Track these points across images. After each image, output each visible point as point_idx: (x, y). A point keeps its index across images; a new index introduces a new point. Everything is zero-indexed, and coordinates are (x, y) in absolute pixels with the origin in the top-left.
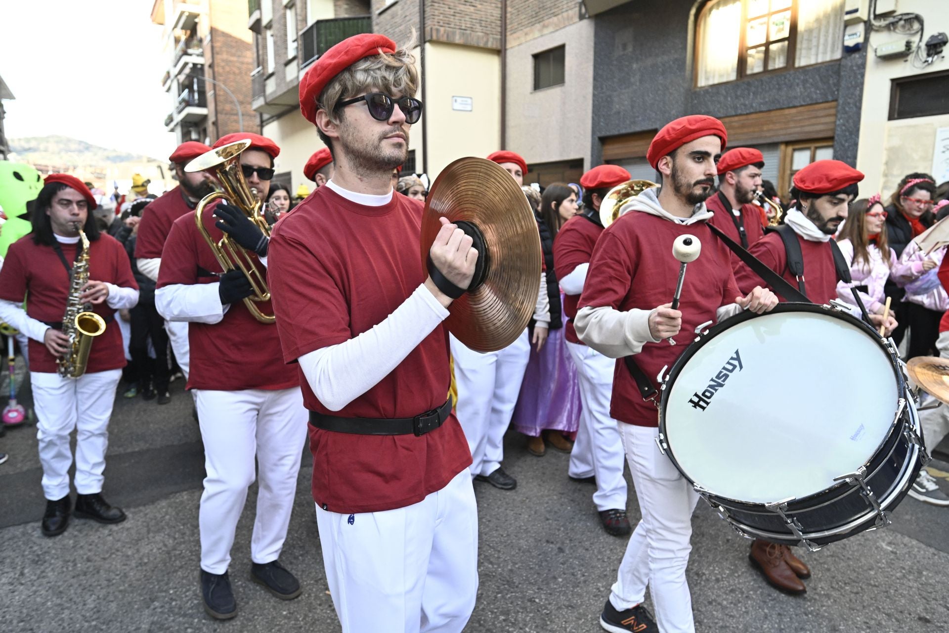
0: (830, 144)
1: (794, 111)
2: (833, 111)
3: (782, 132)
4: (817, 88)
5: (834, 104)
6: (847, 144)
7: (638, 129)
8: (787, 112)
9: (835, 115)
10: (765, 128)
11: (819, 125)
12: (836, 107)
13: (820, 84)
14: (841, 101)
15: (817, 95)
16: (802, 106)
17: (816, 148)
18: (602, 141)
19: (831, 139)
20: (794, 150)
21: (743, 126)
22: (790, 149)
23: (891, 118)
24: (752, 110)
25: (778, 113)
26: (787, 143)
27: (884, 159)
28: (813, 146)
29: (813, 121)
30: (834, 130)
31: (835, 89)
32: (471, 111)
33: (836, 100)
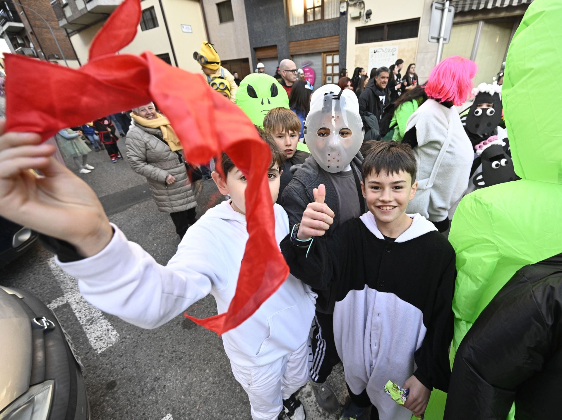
0: (337, 53)
1: (325, 39)
2: (338, 40)
3: (322, 48)
4: (332, 29)
5: (338, 36)
6: (343, 54)
7: (269, 44)
8: (323, 39)
9: (339, 41)
10: (316, 46)
11: (334, 46)
12: (339, 38)
13: (333, 28)
14: (340, 36)
15: (333, 33)
16: (328, 37)
17: (334, 55)
18: (255, 50)
19: (338, 51)
20: (327, 55)
21: (308, 45)
22: (325, 55)
23: (356, 43)
24: (311, 38)
25: (320, 39)
26: (324, 52)
27: (354, 60)
28: (333, 54)
29: (332, 43)
30: (339, 48)
31: (338, 30)
32: (192, 33)
33: (339, 35)
